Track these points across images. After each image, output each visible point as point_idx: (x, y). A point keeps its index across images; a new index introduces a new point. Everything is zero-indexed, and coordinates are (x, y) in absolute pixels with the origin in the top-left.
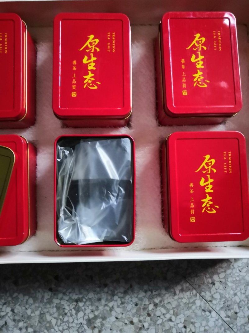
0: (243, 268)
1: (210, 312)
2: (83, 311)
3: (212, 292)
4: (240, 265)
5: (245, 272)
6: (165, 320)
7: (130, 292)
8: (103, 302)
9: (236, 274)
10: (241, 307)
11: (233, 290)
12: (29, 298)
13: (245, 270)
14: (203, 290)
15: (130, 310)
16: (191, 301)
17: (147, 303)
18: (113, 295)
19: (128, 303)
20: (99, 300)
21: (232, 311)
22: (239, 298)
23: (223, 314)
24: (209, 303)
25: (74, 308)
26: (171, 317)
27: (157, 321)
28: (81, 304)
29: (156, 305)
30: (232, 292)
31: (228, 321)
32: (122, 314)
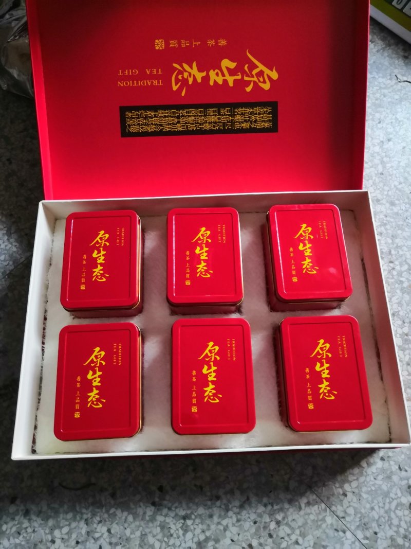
0: (378, 475)
1: (344, 532)
2: (191, 531)
3: (345, 506)
4: (374, 471)
5: (381, 480)
6: (290, 542)
7: (246, 506)
8: (215, 519)
9: (371, 483)
10: (381, 525)
11: (369, 503)
12: (129, 514)
13: (380, 477)
14: (334, 503)
15: (248, 530)
16: (321, 517)
17: (268, 520)
18: (227, 510)
19: (245, 520)
20: (211, 516)
21: (371, 531)
22: (377, 513)
23: (360, 535)
24: (342, 520)
25: (181, 528)
26: (297, 539)
27: (280, 544)
28: (189, 522)
29: (278, 523)
30: (368, 506)
31: (367, 544)
32: (239, 534)
